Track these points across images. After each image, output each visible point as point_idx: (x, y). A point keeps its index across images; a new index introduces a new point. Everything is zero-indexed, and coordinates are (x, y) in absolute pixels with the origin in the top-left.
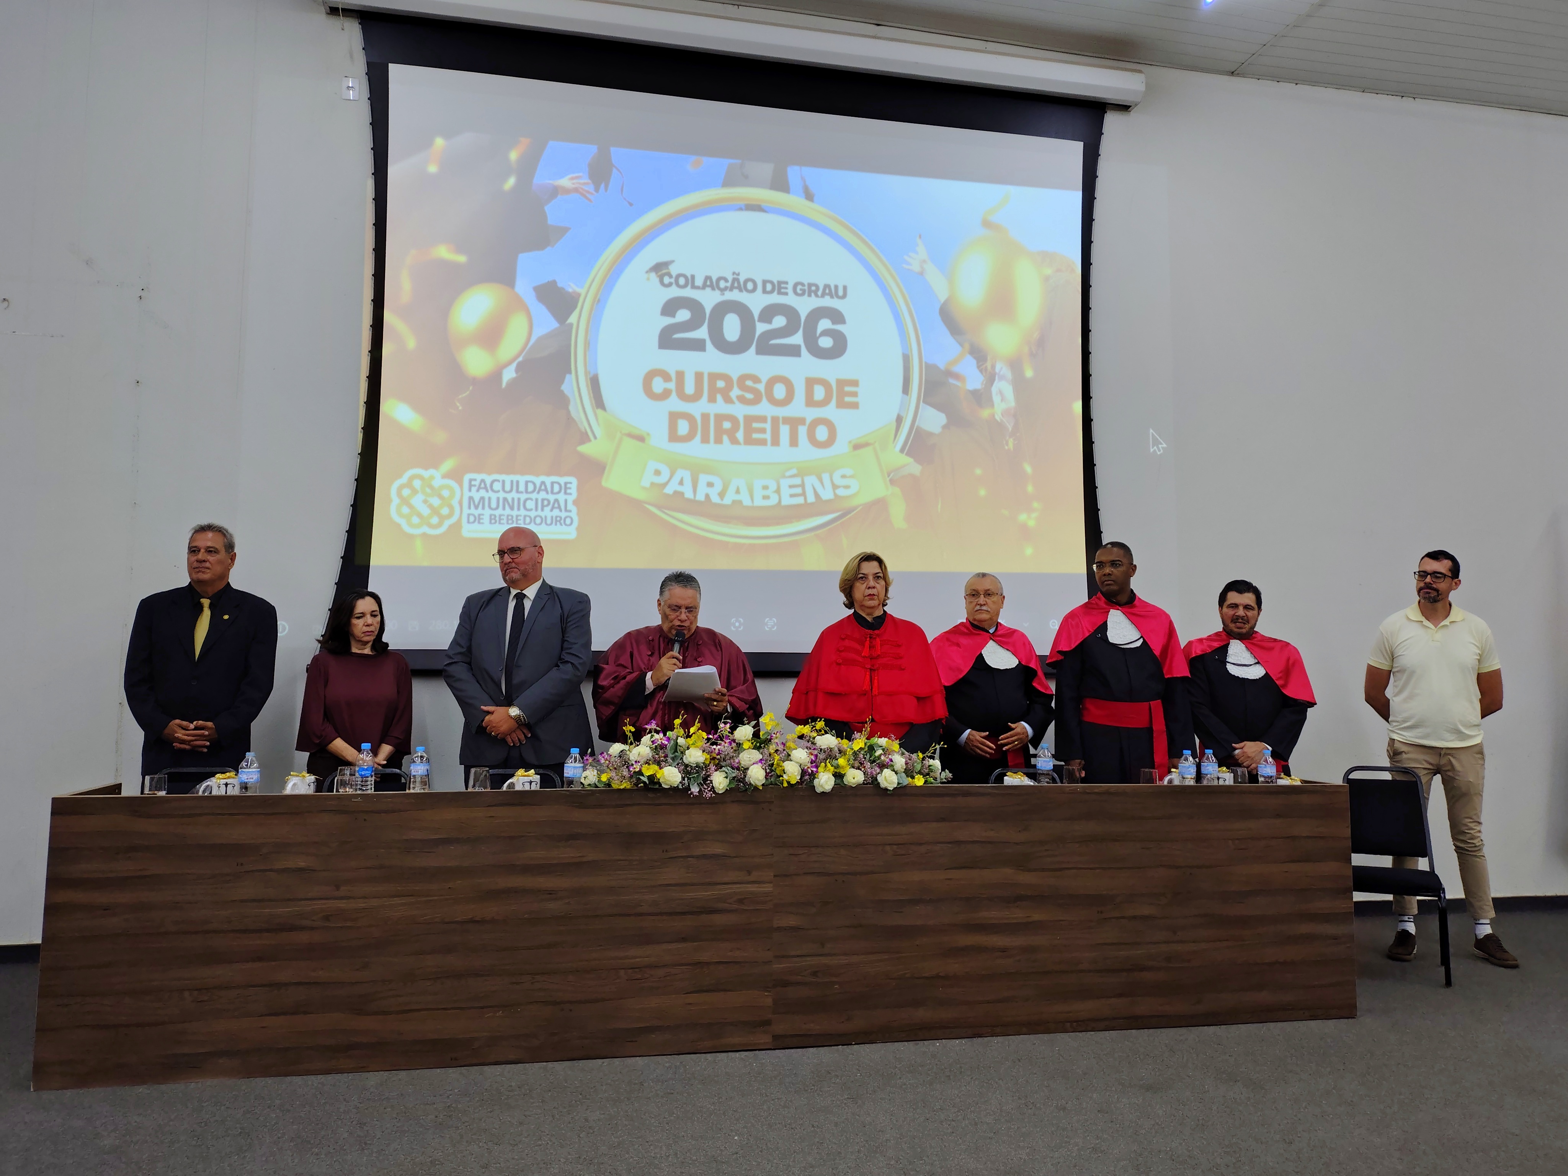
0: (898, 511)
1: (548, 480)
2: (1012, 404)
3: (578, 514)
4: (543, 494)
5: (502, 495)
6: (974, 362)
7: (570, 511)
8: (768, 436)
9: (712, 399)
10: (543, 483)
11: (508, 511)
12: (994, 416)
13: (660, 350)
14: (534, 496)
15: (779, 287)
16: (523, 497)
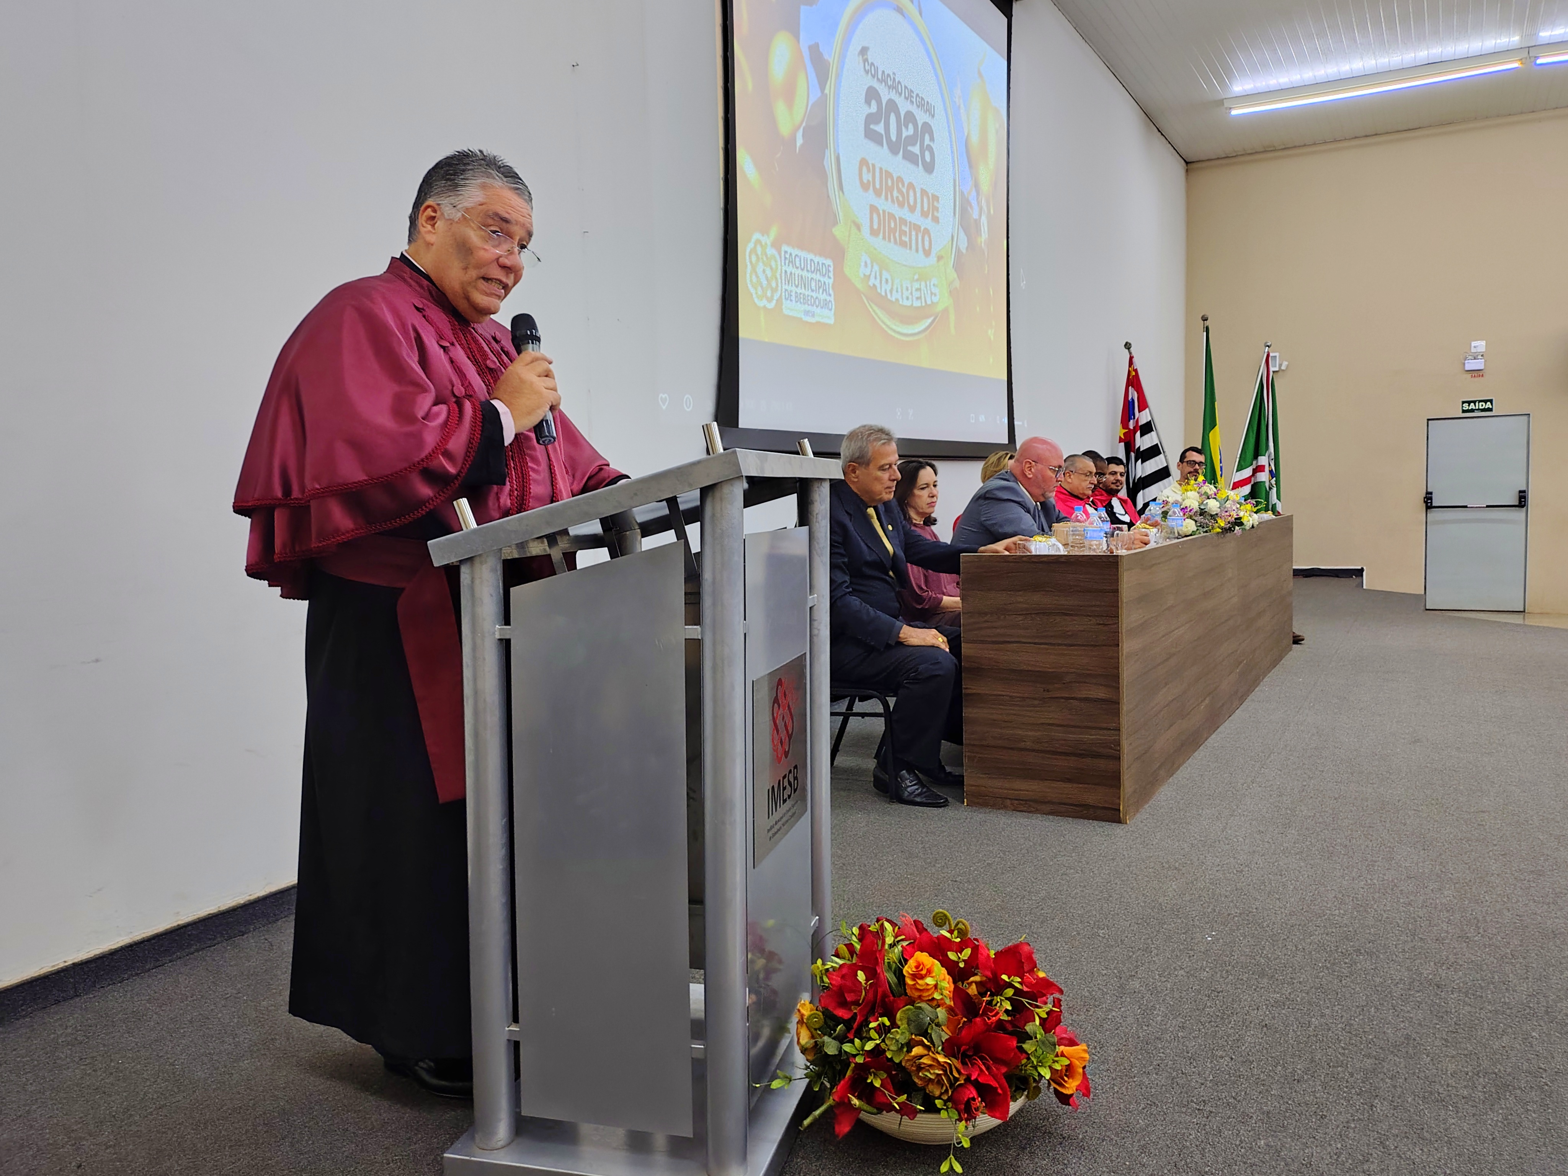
0: (952, 317)
1: (821, 260)
2: (987, 236)
3: (835, 299)
4: (817, 276)
5: (799, 272)
6: (975, 194)
7: (830, 295)
8: (907, 240)
9: (886, 199)
10: (818, 263)
11: (803, 291)
12: (981, 242)
13: (866, 141)
14: (814, 276)
15: (909, 96)
16: (810, 275)
